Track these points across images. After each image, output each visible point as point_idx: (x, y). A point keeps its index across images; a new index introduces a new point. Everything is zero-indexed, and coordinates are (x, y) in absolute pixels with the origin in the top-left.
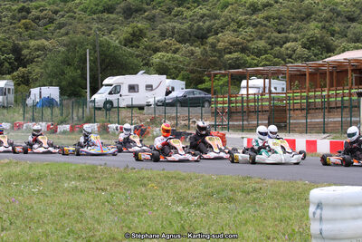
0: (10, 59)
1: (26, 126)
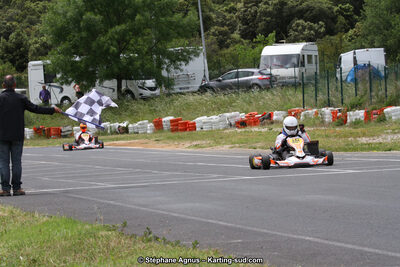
0: (347, 10)
1: (305, 115)
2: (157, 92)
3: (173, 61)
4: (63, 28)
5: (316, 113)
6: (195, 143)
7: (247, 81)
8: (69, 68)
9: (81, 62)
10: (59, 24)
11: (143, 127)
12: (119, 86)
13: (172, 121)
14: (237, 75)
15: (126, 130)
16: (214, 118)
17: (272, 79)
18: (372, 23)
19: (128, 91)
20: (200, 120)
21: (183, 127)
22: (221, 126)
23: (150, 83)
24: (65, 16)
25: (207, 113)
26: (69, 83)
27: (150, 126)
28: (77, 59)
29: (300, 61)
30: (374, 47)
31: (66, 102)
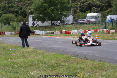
1: (99, 31)
2: (61, 24)
3: (65, 17)
4: (38, 7)
5: (102, 30)
6: (73, 37)
7: (83, 22)
8: (39, 17)
9: (42, 16)
10: (37, 6)
11: (58, 33)
12: (51, 22)
13: (65, 31)
14: (81, 20)
15: (53, 33)
16: (76, 31)
17: (89, 22)
18: (115, 9)
19: (54, 24)
20: (72, 31)
21: (68, 33)
22: (77, 33)
23: (59, 22)
24: (38, 5)
25: (74, 30)
26: (39, 21)
27: (59, 32)
28: (41, 15)
29: (96, 17)
30: (115, 14)
31: (38, 26)
